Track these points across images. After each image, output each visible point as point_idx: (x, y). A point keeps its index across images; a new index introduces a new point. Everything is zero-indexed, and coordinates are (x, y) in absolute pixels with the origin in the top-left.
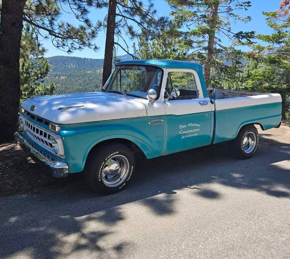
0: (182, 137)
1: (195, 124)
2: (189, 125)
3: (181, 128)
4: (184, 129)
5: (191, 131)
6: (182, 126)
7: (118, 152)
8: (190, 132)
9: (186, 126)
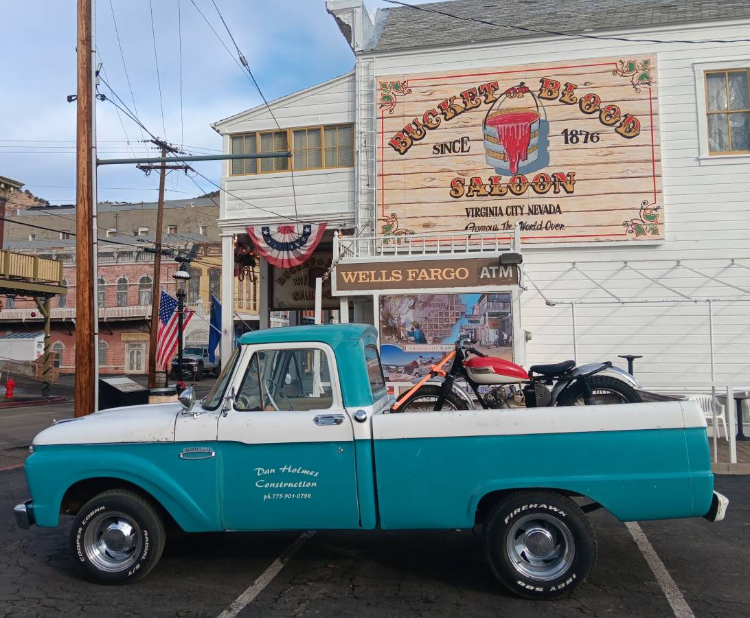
0: (265, 497)
1: (300, 468)
2: (284, 469)
3: (259, 474)
4: (269, 478)
5: (290, 485)
6: (263, 469)
7: (103, 508)
8: (287, 486)
9: (273, 471)
